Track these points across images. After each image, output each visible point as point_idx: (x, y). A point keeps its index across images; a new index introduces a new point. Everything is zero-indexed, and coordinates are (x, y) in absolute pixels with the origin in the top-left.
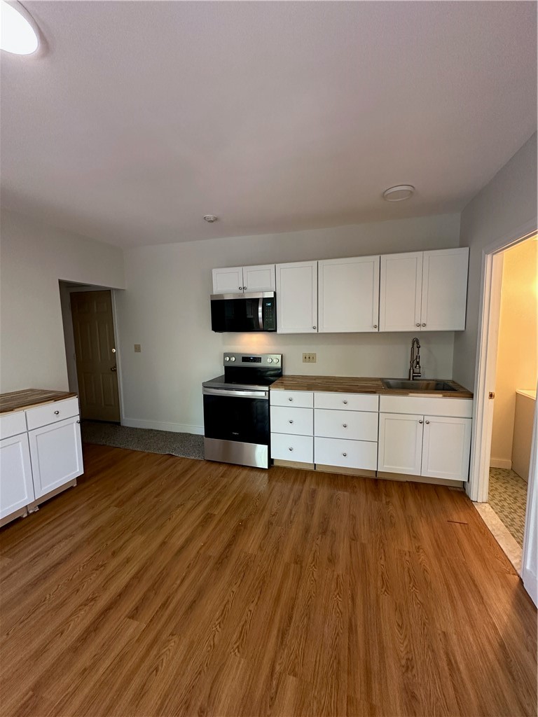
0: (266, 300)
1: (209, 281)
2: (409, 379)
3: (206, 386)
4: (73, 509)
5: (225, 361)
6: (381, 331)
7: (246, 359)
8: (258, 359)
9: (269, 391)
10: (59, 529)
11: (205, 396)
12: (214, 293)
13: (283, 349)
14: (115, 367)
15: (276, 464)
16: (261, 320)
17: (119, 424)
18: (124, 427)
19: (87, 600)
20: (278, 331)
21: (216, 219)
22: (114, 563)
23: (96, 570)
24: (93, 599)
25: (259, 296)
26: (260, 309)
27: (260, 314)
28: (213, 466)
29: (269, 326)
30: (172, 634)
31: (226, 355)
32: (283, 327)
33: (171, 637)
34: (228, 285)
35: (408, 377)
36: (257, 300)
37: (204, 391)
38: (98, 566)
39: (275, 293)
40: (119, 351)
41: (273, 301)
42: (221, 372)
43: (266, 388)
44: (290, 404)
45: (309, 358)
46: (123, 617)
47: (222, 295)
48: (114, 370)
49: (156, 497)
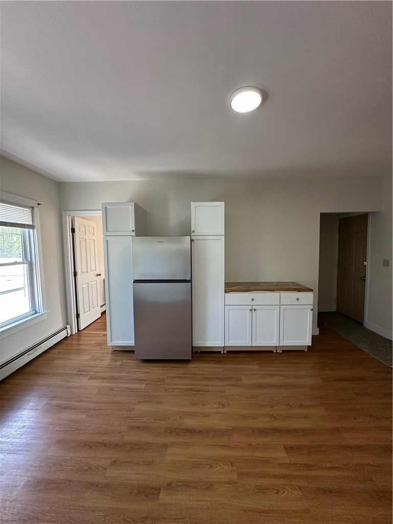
4: (297, 363)
10: (283, 369)
14: (365, 277)
17: (362, 324)
18: (365, 328)
19: (273, 415)
22: (297, 411)
23: (287, 405)
24: (275, 418)
30: (300, 488)
33: (297, 488)
38: (289, 404)
40: (369, 264)
46: (281, 443)
48: (364, 279)
49: (356, 394)
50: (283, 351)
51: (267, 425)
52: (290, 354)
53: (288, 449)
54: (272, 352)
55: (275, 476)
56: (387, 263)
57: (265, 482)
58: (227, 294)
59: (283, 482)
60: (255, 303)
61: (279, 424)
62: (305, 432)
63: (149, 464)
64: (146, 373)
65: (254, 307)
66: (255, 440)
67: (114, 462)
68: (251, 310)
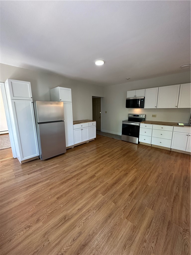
0: (141, 99)
1: (126, 94)
2: (189, 124)
3: (123, 121)
5: (129, 116)
6: (178, 108)
7: (135, 115)
8: (138, 116)
9: (140, 124)
11: (123, 124)
12: (127, 98)
13: (146, 113)
15: (140, 143)
16: (139, 105)
17: (100, 131)
20: (144, 108)
21: (129, 79)
25: (140, 98)
26: (140, 101)
27: (139, 103)
28: (123, 142)
29: (142, 106)
31: (129, 114)
32: (146, 106)
34: (131, 95)
35: (188, 123)
36: (139, 99)
37: (122, 123)
39: (144, 97)
40: (101, 113)
41: (144, 99)
42: (127, 119)
43: (139, 123)
44: (145, 127)
45: (154, 116)
47: (129, 98)
48: (100, 118)
49: (110, 144)
50: (89, 142)
51: (101, 156)
52: (91, 142)
53: (109, 157)
54: (86, 143)
55: (111, 161)
56: (106, 112)
57: (110, 163)
58: (74, 125)
59: (112, 161)
60: (82, 127)
61: (103, 155)
62: (109, 153)
63: (86, 174)
64: (53, 162)
65: (82, 129)
66: (102, 159)
67: (77, 179)
68: (81, 130)
